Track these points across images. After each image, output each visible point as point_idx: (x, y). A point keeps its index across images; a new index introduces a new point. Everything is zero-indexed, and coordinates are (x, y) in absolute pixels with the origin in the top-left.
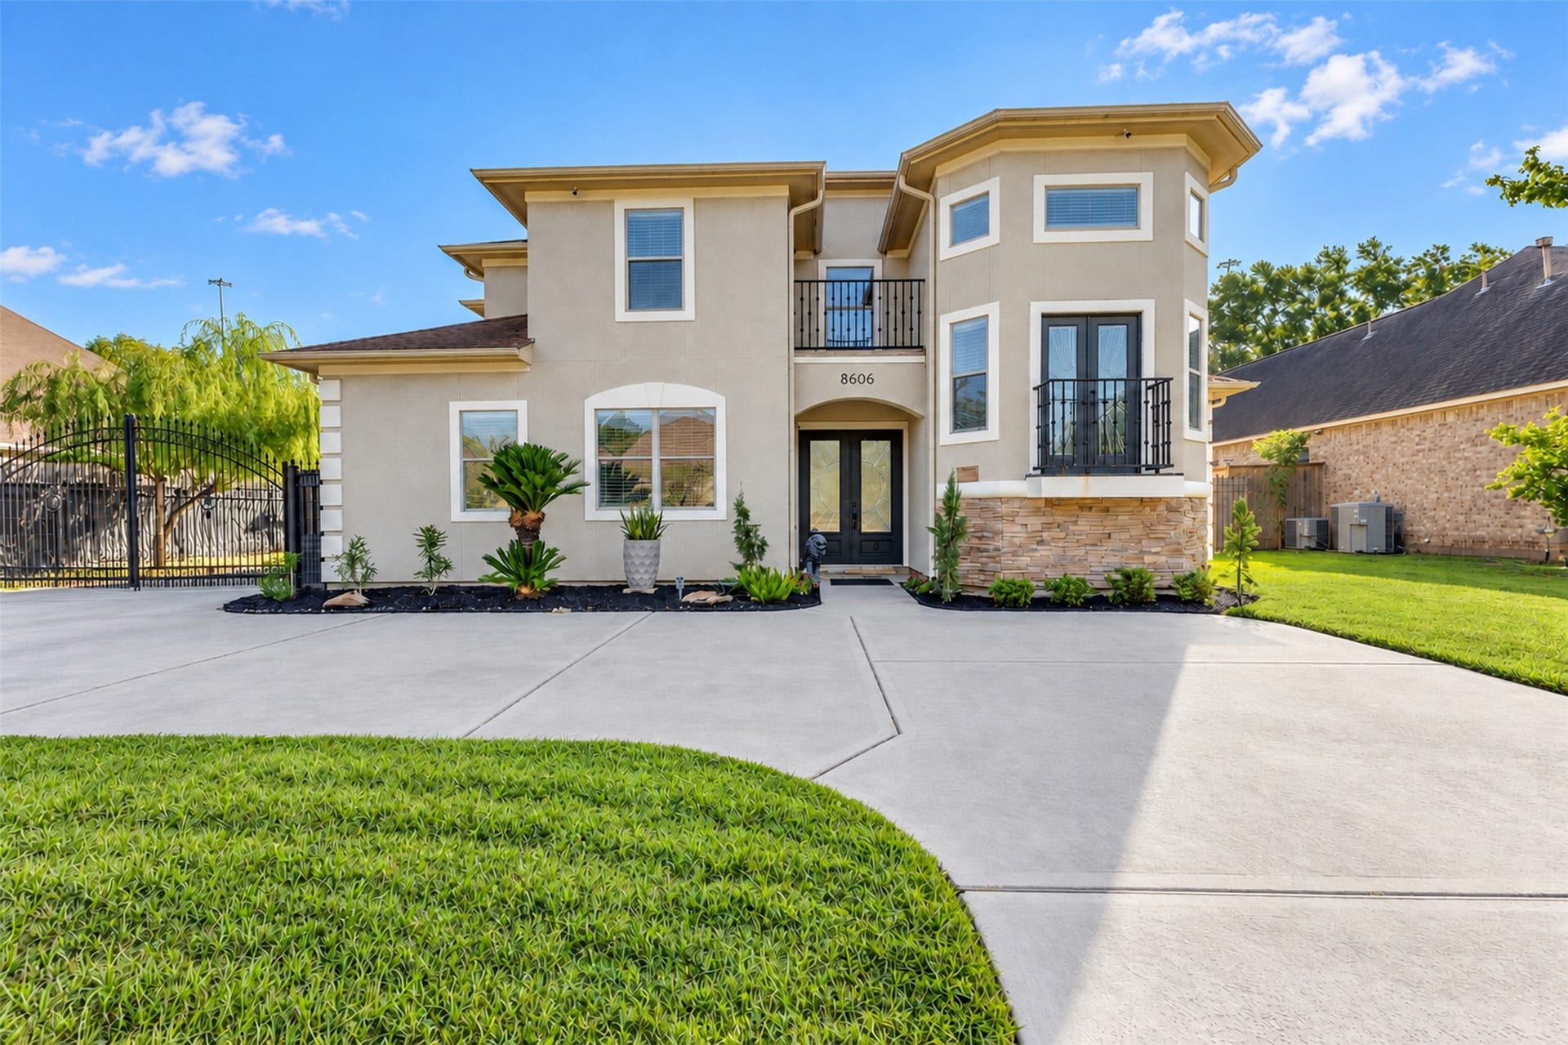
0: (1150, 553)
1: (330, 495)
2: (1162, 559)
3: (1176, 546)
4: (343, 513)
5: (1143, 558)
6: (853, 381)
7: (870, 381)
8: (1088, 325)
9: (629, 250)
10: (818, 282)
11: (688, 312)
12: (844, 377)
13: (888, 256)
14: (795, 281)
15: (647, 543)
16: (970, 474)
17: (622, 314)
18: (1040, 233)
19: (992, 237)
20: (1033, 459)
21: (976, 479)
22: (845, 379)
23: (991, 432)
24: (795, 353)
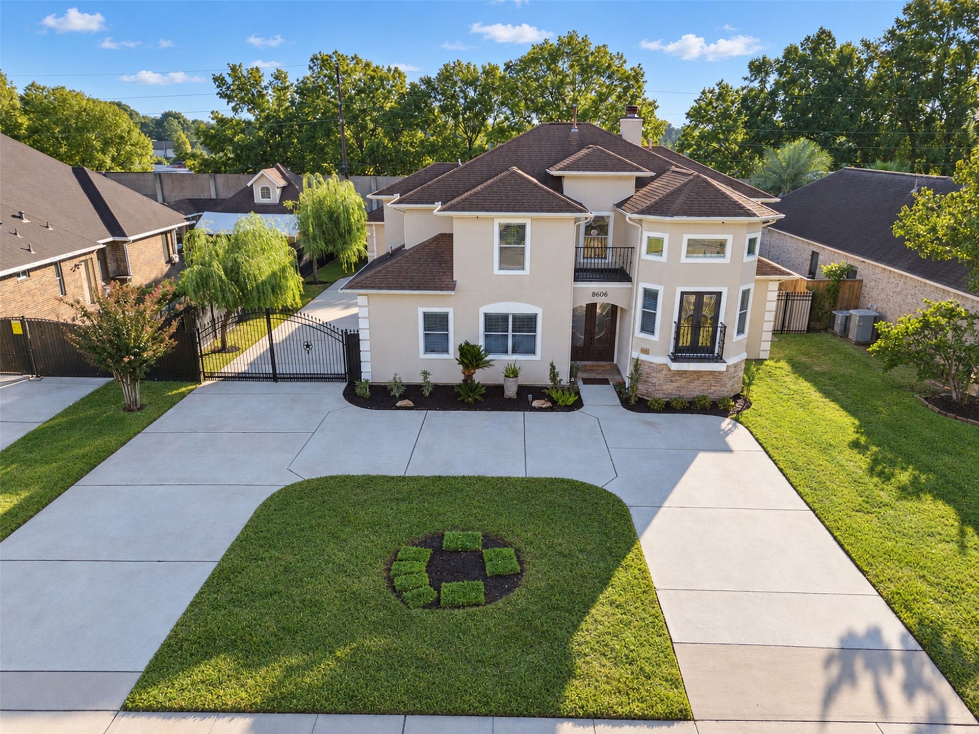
0: (714, 386)
1: (364, 346)
2: (718, 388)
3: (724, 383)
4: (372, 354)
5: (711, 388)
6: (598, 295)
8: (699, 296)
9: (500, 243)
11: (527, 271)
16: (645, 351)
17: (496, 271)
18: (684, 259)
19: (664, 258)
20: (671, 350)
21: (648, 354)
22: (594, 294)
23: (656, 338)
24: (573, 284)
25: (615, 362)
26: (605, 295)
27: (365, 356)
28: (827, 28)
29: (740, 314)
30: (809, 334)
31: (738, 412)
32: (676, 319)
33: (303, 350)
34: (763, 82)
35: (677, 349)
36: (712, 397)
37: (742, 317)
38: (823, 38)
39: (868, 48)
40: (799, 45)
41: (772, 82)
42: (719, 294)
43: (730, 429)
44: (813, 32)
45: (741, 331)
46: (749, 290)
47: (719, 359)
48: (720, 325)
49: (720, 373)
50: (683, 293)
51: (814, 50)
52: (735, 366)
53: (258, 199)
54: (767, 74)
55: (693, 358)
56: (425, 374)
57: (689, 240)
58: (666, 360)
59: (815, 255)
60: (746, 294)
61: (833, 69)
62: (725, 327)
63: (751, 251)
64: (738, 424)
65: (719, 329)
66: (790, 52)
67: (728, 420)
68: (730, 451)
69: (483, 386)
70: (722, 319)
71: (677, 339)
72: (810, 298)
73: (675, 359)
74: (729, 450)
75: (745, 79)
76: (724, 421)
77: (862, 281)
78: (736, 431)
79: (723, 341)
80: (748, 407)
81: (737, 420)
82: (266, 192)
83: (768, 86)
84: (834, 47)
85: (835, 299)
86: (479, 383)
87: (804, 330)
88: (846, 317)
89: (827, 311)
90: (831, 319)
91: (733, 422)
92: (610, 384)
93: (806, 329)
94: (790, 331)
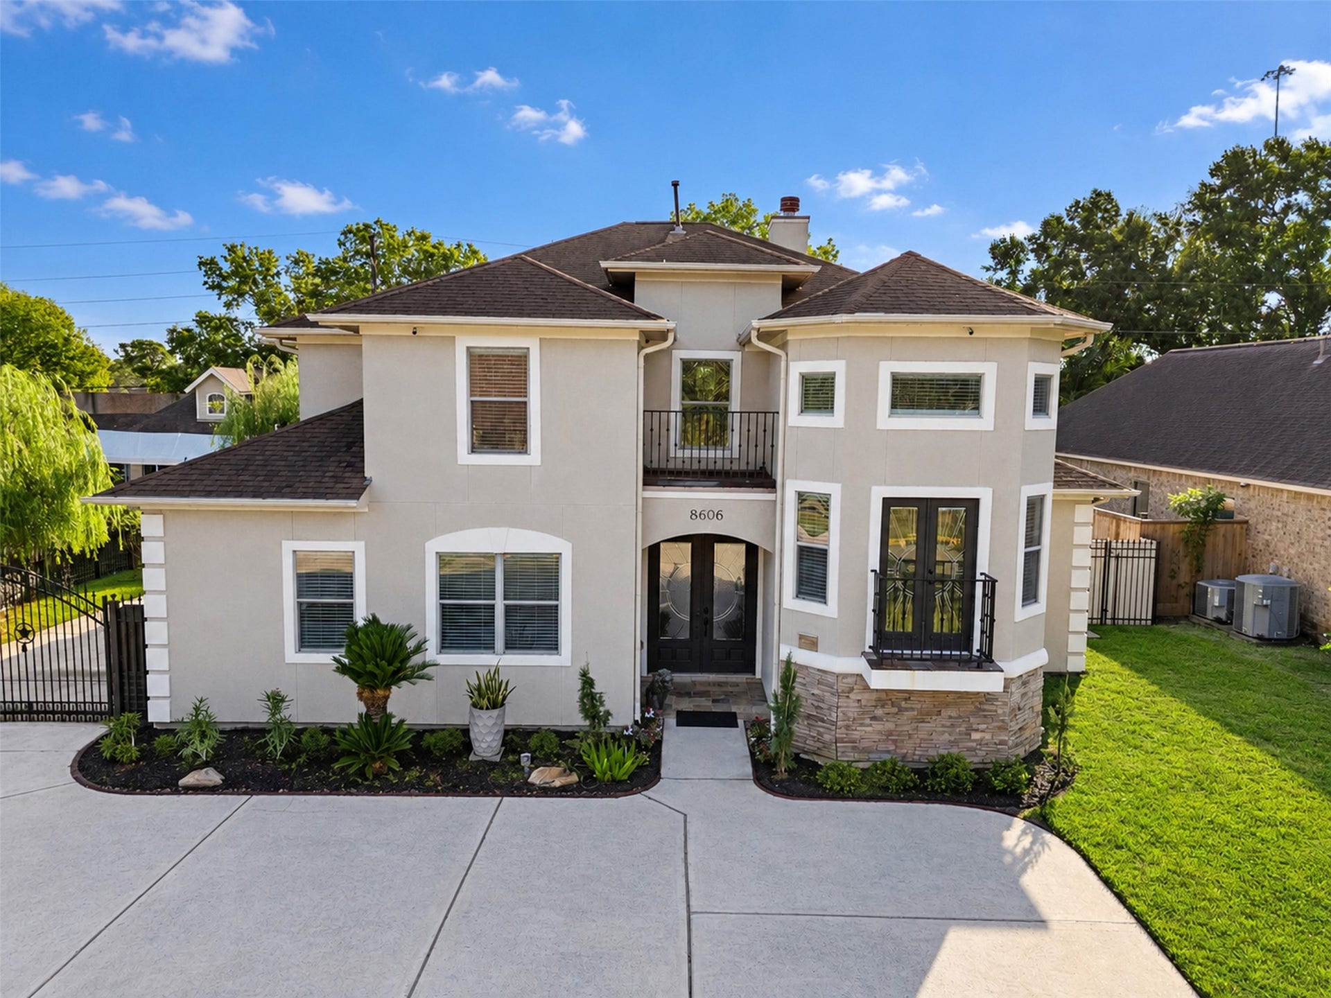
0: (977, 730)
1: (154, 633)
2: (988, 736)
3: (1001, 724)
4: (169, 652)
5: (970, 735)
6: (703, 517)
7: (720, 517)
8: (927, 508)
9: (472, 392)
10: (669, 412)
11: (534, 457)
12: (693, 513)
13: (746, 350)
14: (644, 411)
15: (495, 712)
16: (810, 643)
17: (464, 456)
18: (885, 421)
19: (836, 419)
20: (869, 639)
21: (814, 649)
22: (694, 515)
23: (831, 609)
24: (644, 490)
25: (758, 675)
26: (718, 516)
27: (155, 659)
28: (1103, 188)
29: (1026, 554)
30: (1158, 627)
31: (1042, 799)
32: (874, 563)
33: (13, 643)
34: (1014, 273)
35: (882, 637)
36: (973, 760)
37: (1032, 560)
38: (1100, 203)
39: (1165, 224)
40: (1064, 214)
41: (1027, 272)
42: (975, 503)
43: (1027, 852)
44: (1084, 195)
45: (1030, 595)
46: (1042, 498)
47: (985, 662)
48: (978, 577)
49: (988, 697)
50: (888, 503)
51: (1086, 223)
52: (1024, 680)
54: (1019, 262)
55: (921, 659)
56: (276, 700)
57: (893, 375)
58: (859, 665)
61: (1116, 247)
62: (994, 582)
63: (1040, 407)
64: (1048, 837)
65: (979, 586)
66: (1051, 227)
67: (1019, 824)
68: (1040, 923)
69: (409, 730)
70: (983, 566)
71: (881, 611)
72: (1153, 555)
73: (878, 663)
74: (1034, 920)
75: (988, 269)
76: (1008, 827)
77: (1247, 523)
78: (1044, 857)
79: (989, 618)
80: (1064, 785)
81: (1043, 822)
82: (217, 403)
83: (1021, 277)
84: (1117, 214)
85: (1200, 558)
86: (402, 722)
87: (1146, 620)
88: (1229, 590)
89: (1187, 580)
90: (1197, 598)
91: (1035, 828)
92: (737, 727)
93: (1150, 617)
94: (1118, 619)
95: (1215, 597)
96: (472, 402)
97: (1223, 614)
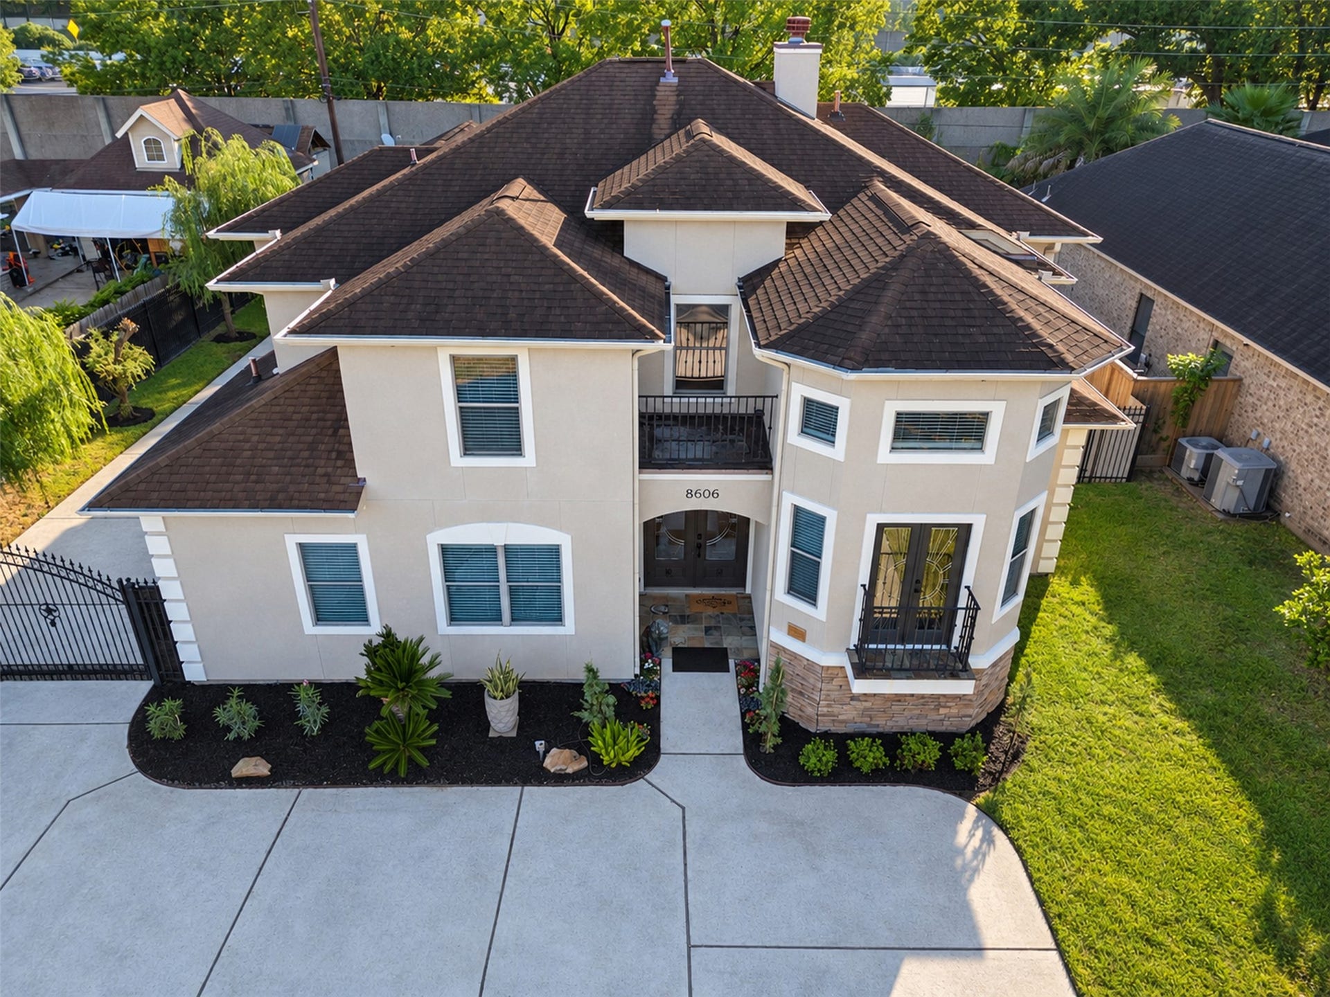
1: (176, 611)
2: (955, 711)
3: (968, 702)
6: (698, 495)
7: (716, 495)
8: (920, 532)
9: (459, 400)
11: (529, 458)
15: (508, 701)
16: (796, 634)
17: (457, 459)
18: (885, 454)
19: (838, 451)
20: (855, 640)
21: (804, 641)
22: (689, 493)
23: (820, 611)
24: (640, 473)
25: (748, 590)
26: (714, 494)
27: (182, 632)
29: (1012, 564)
30: (1133, 484)
31: (996, 778)
32: (864, 578)
33: (41, 619)
36: (939, 728)
42: (967, 528)
43: (975, 854)
45: (1011, 592)
46: (1034, 511)
47: (959, 671)
48: (963, 590)
50: (881, 528)
53: (141, 160)
57: (899, 415)
59: (1144, 303)
60: (1026, 524)
62: (977, 609)
67: (972, 813)
68: (978, 951)
70: (968, 578)
71: (870, 593)
72: (1141, 420)
73: (861, 665)
74: (974, 947)
76: (964, 813)
77: (1240, 380)
78: (990, 859)
79: (969, 629)
80: (1017, 758)
81: (994, 812)
82: (154, 149)
85: (1186, 418)
87: (1122, 478)
88: (1207, 454)
89: (1170, 434)
90: (1175, 458)
91: (985, 820)
92: (728, 671)
93: (1125, 476)
94: (1096, 477)
95: (1193, 459)
96: (461, 408)
97: (1196, 477)
